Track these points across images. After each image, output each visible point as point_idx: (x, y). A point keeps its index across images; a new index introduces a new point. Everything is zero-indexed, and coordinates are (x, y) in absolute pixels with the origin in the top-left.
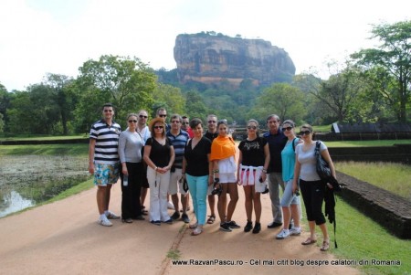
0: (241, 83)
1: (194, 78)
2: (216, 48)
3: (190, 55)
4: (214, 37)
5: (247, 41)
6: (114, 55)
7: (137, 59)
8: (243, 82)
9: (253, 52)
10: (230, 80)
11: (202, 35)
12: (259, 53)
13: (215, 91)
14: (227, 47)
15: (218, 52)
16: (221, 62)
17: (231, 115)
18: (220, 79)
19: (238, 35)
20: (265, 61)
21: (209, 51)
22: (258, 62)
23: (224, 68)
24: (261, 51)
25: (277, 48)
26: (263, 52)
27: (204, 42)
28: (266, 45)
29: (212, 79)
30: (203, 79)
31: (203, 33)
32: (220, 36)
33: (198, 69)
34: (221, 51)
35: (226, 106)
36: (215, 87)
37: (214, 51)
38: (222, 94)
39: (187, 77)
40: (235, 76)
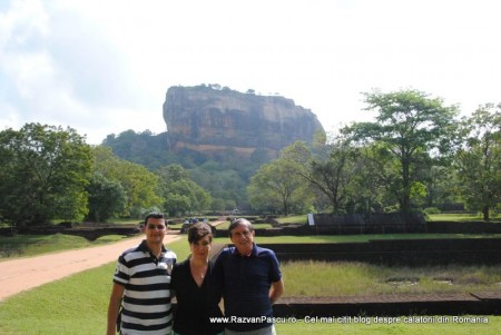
0: (252, 155)
1: (188, 146)
2: (220, 107)
3: (184, 115)
4: (218, 91)
5: (261, 99)
6: (42, 124)
7: (72, 130)
8: (255, 152)
9: (269, 114)
10: (238, 149)
11: (202, 88)
12: (277, 115)
13: (217, 164)
14: (235, 106)
15: (223, 112)
16: (226, 125)
17: (234, 197)
18: (224, 147)
19: (251, 91)
20: (285, 125)
21: (212, 110)
22: (276, 127)
23: (230, 134)
24: (280, 111)
25: (301, 108)
26: (283, 113)
27: (205, 98)
28: (288, 104)
29: (214, 147)
30: (202, 148)
31: (203, 86)
32: (227, 91)
33: (195, 134)
34: (227, 110)
35: (228, 185)
36: (218, 158)
37: (218, 111)
38: (227, 168)
39: (181, 145)
40: (244, 145)
